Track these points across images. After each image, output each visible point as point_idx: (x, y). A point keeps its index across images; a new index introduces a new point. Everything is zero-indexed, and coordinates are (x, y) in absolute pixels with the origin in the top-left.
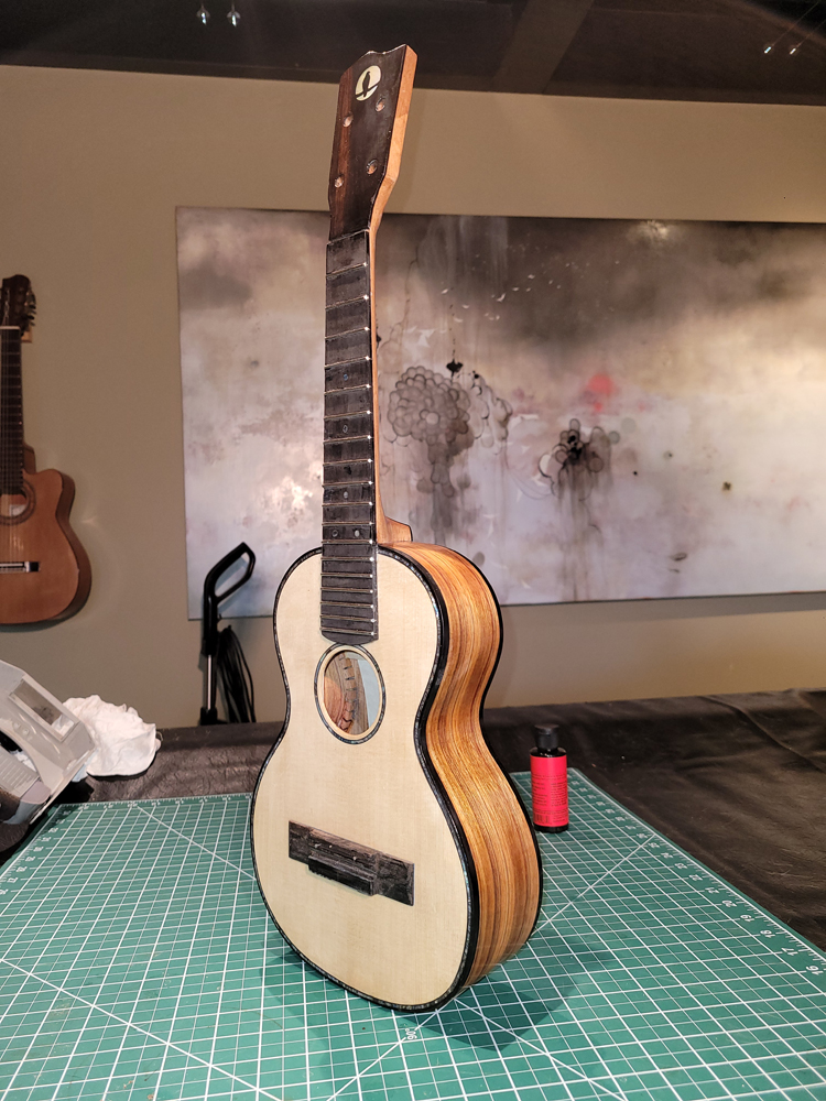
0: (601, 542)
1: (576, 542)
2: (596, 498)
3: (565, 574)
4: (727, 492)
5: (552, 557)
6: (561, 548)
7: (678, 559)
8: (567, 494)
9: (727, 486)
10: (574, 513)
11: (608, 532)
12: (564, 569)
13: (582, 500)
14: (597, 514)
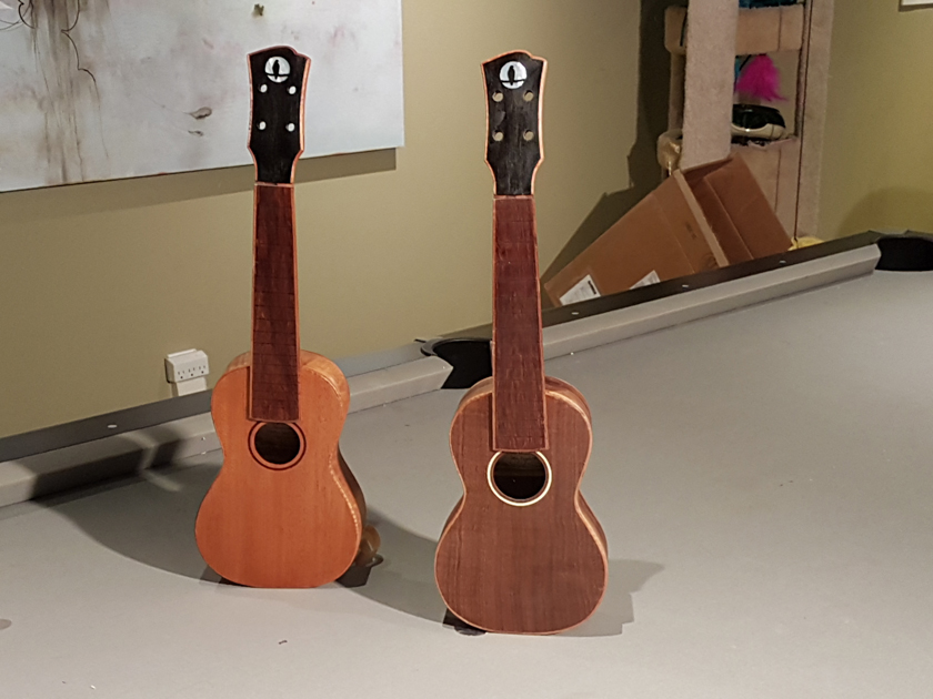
0: (97, 96)
1: (61, 97)
2: (86, 28)
3: (48, 146)
4: (259, 17)
5: (29, 120)
6: (40, 106)
7: (201, 117)
8: (44, 22)
9: (259, 10)
10: (55, 53)
11: (105, 79)
12: (47, 137)
13: (66, 31)
14: (89, 53)
